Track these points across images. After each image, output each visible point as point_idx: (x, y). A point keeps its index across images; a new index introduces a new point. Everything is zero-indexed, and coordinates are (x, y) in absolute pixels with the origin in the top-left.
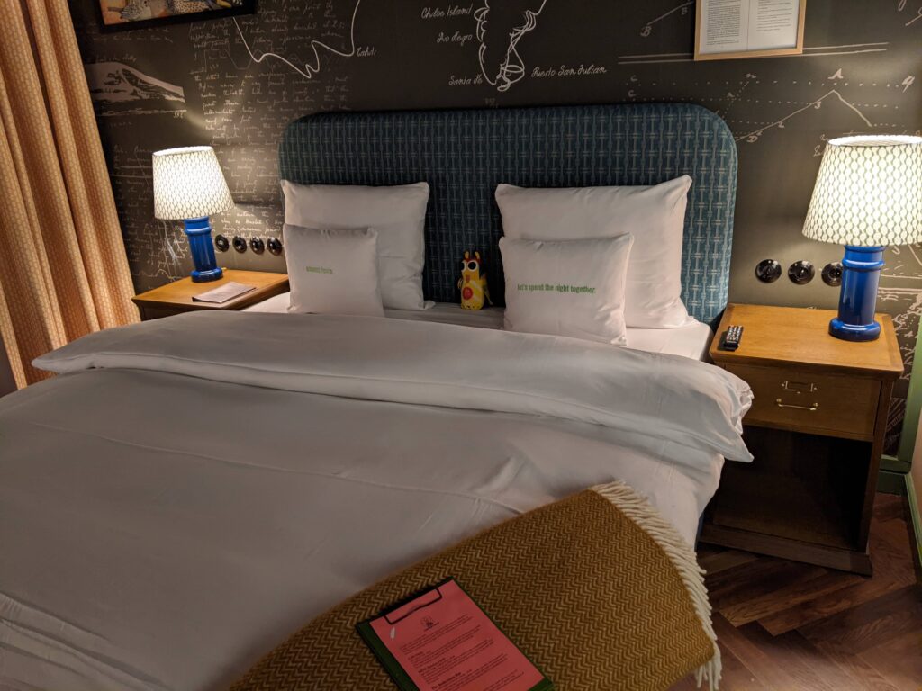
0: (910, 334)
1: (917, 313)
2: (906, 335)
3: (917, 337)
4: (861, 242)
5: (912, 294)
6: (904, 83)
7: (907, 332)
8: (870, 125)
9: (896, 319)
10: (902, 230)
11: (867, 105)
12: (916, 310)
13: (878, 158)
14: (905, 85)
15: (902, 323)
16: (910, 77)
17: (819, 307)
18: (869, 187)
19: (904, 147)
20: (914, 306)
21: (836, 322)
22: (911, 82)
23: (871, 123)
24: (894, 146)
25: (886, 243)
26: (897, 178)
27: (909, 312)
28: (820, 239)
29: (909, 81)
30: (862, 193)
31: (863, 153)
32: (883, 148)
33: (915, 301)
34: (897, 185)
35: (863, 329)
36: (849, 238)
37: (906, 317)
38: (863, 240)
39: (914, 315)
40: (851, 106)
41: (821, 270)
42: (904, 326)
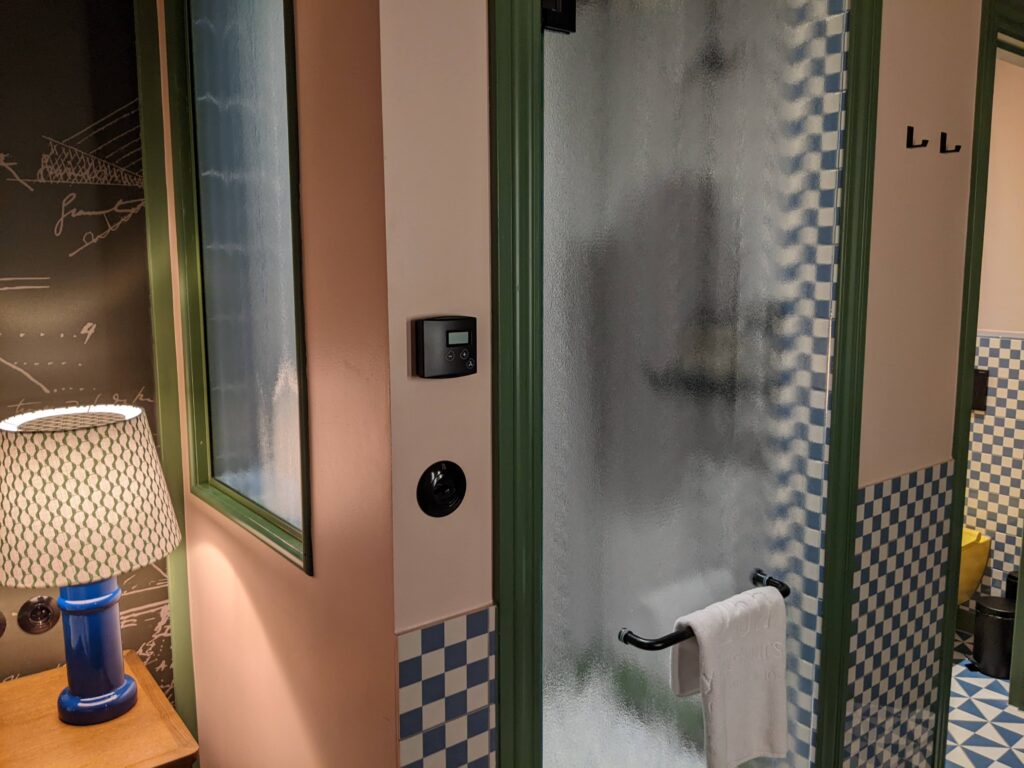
0: (163, 665)
1: (165, 634)
2: (158, 669)
3: (172, 666)
4: (91, 575)
5: (153, 611)
6: (83, 332)
7: (159, 664)
8: (47, 391)
9: (140, 651)
10: (145, 544)
11: (36, 364)
12: (163, 630)
13: (89, 447)
14: (86, 335)
15: (149, 654)
16: (89, 325)
17: (25, 672)
18: (84, 491)
19: (122, 425)
20: (160, 625)
21: (66, 697)
22: (92, 331)
23: (48, 388)
24: (108, 425)
25: (129, 567)
26: (122, 470)
27: (155, 637)
28: (20, 585)
29: (89, 329)
30: (75, 501)
31: (64, 441)
32: (92, 430)
33: (159, 619)
34: (124, 481)
35: (112, 697)
36: (71, 572)
37: (153, 645)
38: (93, 573)
39: (162, 638)
40: (14, 367)
41: (15, 614)
42: (152, 658)
